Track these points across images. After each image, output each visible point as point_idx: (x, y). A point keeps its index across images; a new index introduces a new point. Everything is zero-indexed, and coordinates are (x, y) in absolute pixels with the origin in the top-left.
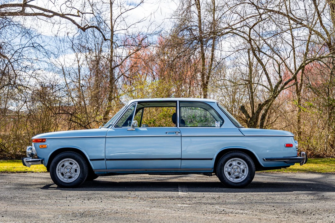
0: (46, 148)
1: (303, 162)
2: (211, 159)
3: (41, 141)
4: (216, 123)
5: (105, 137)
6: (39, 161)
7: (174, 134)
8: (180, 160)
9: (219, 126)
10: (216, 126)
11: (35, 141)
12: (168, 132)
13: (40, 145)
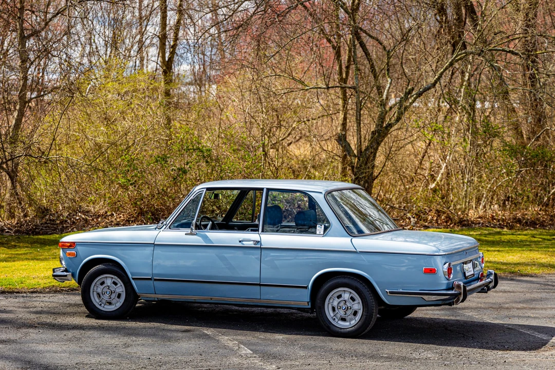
0: (75, 257)
1: (458, 299)
2: (306, 288)
4: (318, 228)
5: (154, 244)
7: (251, 244)
8: (259, 287)
9: (322, 233)
10: (318, 233)
11: (62, 245)
12: (243, 241)
13: (68, 251)
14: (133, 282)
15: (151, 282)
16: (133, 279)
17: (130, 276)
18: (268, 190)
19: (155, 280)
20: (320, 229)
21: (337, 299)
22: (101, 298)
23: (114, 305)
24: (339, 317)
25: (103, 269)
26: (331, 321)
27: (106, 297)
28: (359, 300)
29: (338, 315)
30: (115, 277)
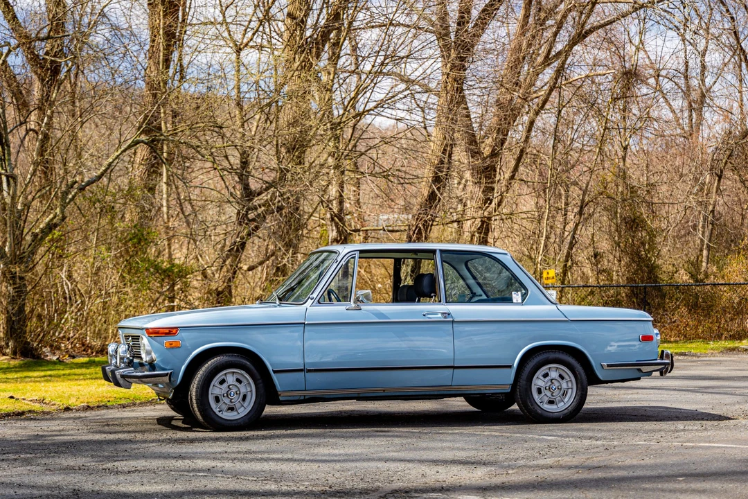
0: (179, 347)
1: (667, 369)
2: (510, 367)
3: (166, 334)
4: (514, 295)
5: (304, 323)
6: (167, 375)
7: (439, 317)
8: (451, 370)
9: (520, 301)
10: (514, 301)
11: (155, 333)
12: (428, 314)
13: (167, 340)
14: (273, 375)
15: (302, 374)
16: (275, 372)
17: (270, 369)
18: (442, 251)
19: (309, 371)
20: (517, 297)
22: (221, 402)
23: (237, 411)
24: (546, 399)
25: (226, 362)
26: (539, 404)
27: (227, 401)
28: (570, 378)
29: (545, 397)
30: (243, 372)
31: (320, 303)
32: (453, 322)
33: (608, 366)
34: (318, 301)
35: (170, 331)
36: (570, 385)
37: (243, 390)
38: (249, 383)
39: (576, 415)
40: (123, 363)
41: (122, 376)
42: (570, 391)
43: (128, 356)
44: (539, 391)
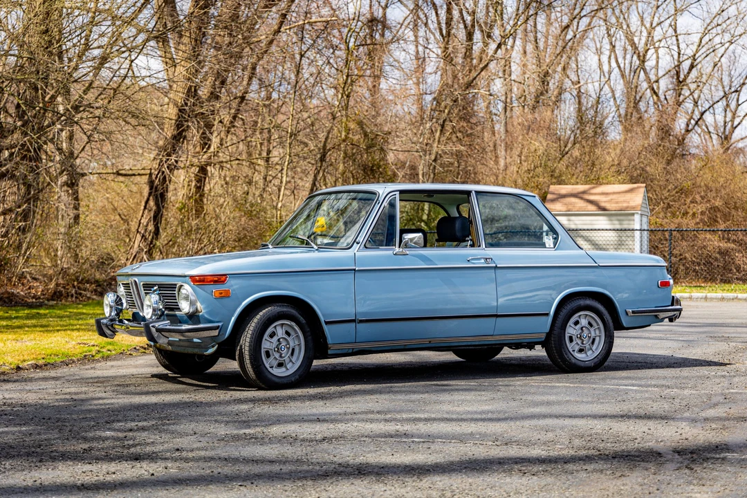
0: (229, 296)
1: (676, 315)
2: (547, 315)
3: (214, 281)
4: (546, 240)
5: (355, 270)
6: (218, 327)
7: (481, 263)
8: (494, 319)
9: (552, 246)
10: (547, 246)
11: (200, 281)
12: (472, 259)
13: (215, 289)
14: (325, 327)
15: (353, 325)
16: (327, 323)
17: (322, 319)
19: (361, 321)
20: (548, 241)
21: (573, 325)
22: (272, 358)
23: (286, 367)
24: (577, 348)
25: (278, 313)
26: (572, 352)
27: (277, 355)
28: (598, 324)
29: (576, 345)
30: (293, 324)
31: (366, 248)
32: (496, 267)
33: (633, 312)
34: (365, 245)
35: (219, 279)
36: (597, 332)
37: (292, 344)
38: (298, 336)
39: (604, 363)
40: (155, 315)
41: (159, 330)
42: (597, 339)
43: (161, 307)
44: (571, 339)
